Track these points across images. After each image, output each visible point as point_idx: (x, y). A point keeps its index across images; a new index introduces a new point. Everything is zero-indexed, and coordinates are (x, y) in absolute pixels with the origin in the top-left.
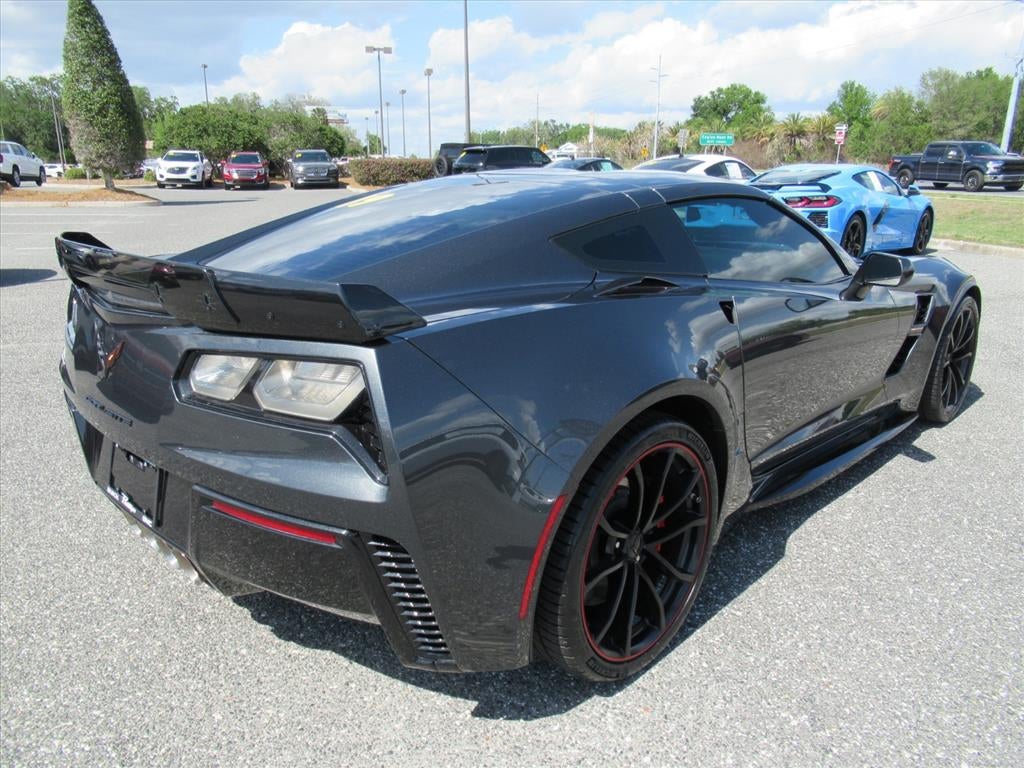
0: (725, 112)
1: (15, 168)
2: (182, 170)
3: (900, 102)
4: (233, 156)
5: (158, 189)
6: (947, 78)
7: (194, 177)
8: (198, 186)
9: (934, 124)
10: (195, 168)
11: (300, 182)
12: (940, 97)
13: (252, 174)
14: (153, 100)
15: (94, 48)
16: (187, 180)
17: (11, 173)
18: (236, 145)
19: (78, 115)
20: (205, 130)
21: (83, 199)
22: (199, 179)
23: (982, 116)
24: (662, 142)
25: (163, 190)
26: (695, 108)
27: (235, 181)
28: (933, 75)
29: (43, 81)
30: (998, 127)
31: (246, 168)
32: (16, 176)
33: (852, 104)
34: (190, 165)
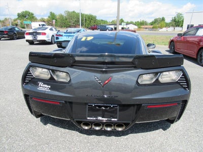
0: (25, 17)
3: (61, 16)
6: (69, 12)
9: (68, 20)
12: (68, 15)
23: (75, 19)
24: (12, 23)
26: (18, 15)
28: (66, 11)
30: (78, 21)
33: (52, 16)
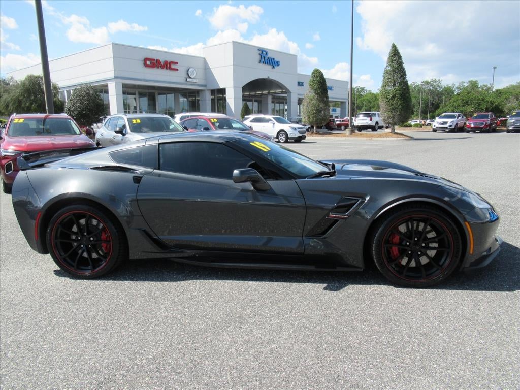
1: (377, 123)
2: (445, 123)
4: (475, 115)
5: (433, 132)
7: (450, 126)
8: (452, 131)
10: (451, 122)
11: (511, 128)
13: (482, 124)
14: (479, 86)
15: (394, 71)
16: (447, 128)
17: (374, 125)
18: (482, 109)
19: (383, 101)
20: (467, 102)
21: (378, 137)
22: (453, 127)
25: (436, 133)
27: (472, 128)
29: (427, 83)
31: (479, 121)
32: (377, 127)
34: (449, 121)
